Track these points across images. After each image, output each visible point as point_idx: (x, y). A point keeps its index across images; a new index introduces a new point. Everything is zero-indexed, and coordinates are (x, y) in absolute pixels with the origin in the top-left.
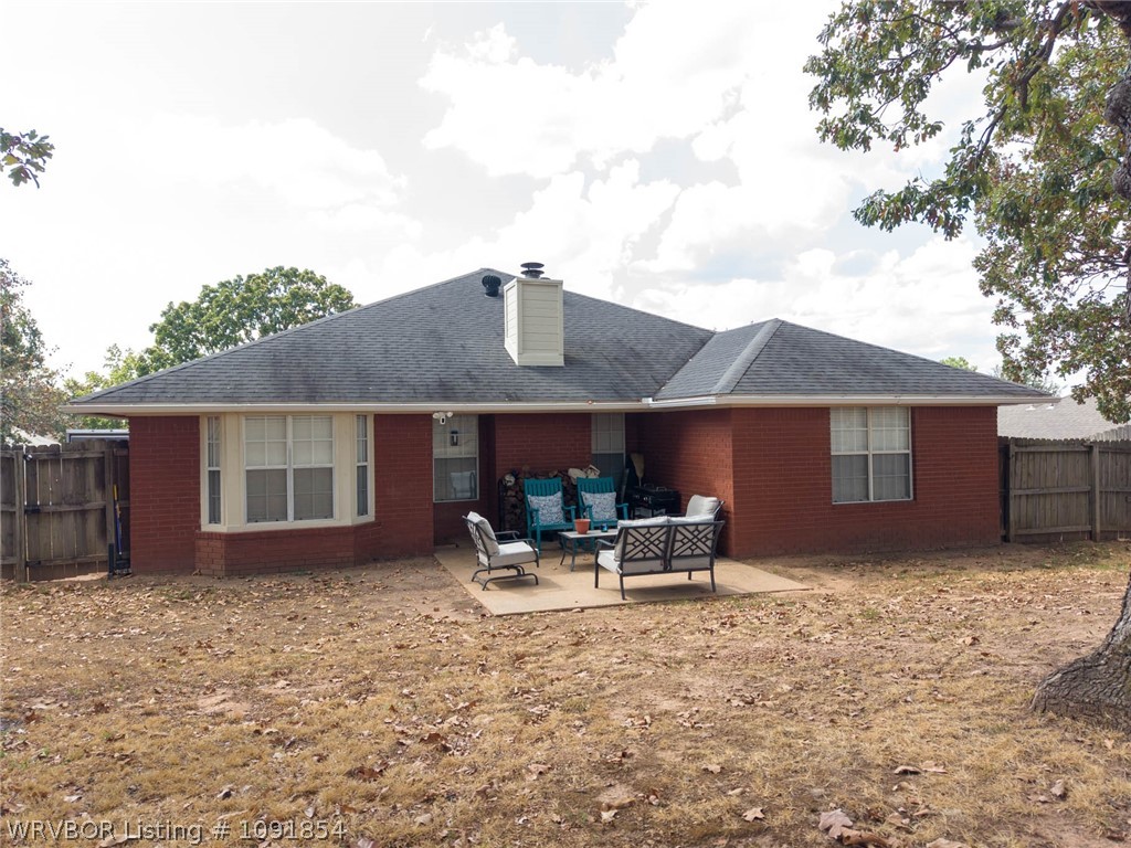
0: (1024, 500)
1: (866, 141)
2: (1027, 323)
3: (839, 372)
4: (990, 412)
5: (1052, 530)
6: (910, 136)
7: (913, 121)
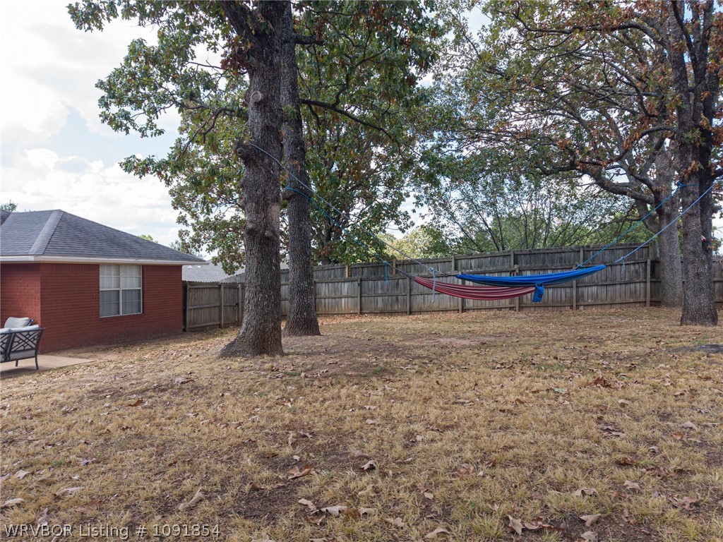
0: (192, 311)
1: (127, 129)
2: (193, 224)
3: (104, 245)
4: (178, 269)
5: (204, 325)
6: (149, 132)
7: (151, 125)
